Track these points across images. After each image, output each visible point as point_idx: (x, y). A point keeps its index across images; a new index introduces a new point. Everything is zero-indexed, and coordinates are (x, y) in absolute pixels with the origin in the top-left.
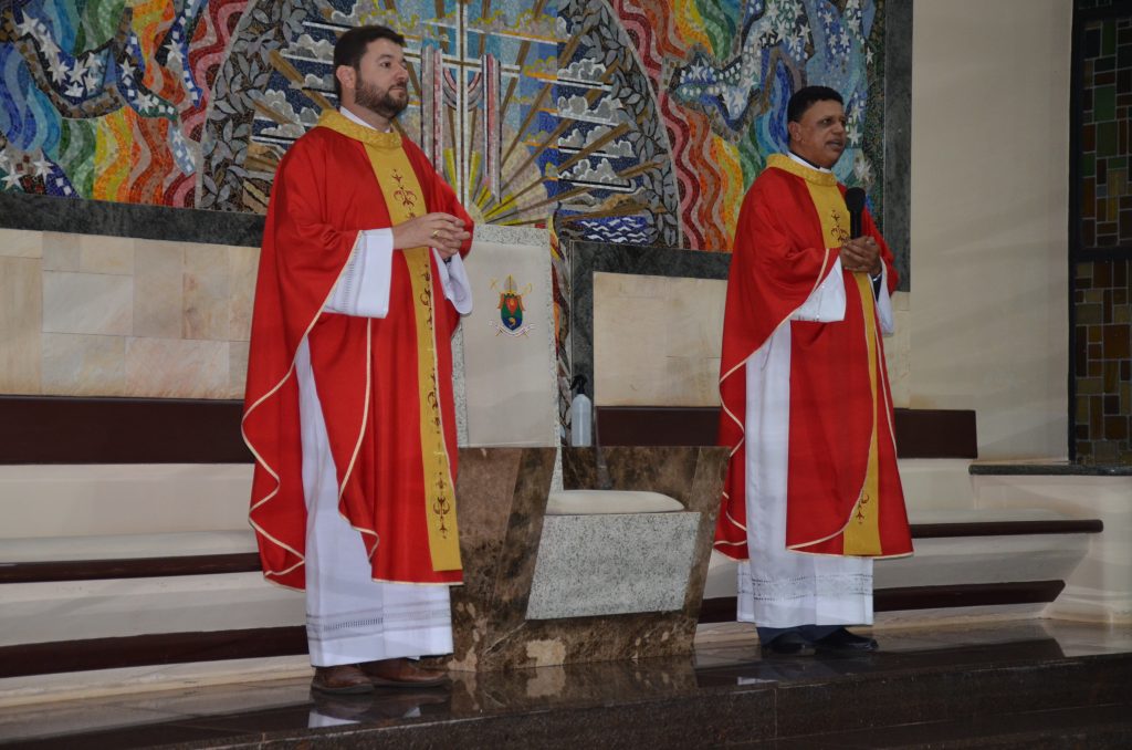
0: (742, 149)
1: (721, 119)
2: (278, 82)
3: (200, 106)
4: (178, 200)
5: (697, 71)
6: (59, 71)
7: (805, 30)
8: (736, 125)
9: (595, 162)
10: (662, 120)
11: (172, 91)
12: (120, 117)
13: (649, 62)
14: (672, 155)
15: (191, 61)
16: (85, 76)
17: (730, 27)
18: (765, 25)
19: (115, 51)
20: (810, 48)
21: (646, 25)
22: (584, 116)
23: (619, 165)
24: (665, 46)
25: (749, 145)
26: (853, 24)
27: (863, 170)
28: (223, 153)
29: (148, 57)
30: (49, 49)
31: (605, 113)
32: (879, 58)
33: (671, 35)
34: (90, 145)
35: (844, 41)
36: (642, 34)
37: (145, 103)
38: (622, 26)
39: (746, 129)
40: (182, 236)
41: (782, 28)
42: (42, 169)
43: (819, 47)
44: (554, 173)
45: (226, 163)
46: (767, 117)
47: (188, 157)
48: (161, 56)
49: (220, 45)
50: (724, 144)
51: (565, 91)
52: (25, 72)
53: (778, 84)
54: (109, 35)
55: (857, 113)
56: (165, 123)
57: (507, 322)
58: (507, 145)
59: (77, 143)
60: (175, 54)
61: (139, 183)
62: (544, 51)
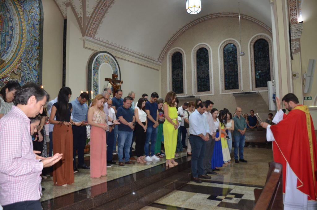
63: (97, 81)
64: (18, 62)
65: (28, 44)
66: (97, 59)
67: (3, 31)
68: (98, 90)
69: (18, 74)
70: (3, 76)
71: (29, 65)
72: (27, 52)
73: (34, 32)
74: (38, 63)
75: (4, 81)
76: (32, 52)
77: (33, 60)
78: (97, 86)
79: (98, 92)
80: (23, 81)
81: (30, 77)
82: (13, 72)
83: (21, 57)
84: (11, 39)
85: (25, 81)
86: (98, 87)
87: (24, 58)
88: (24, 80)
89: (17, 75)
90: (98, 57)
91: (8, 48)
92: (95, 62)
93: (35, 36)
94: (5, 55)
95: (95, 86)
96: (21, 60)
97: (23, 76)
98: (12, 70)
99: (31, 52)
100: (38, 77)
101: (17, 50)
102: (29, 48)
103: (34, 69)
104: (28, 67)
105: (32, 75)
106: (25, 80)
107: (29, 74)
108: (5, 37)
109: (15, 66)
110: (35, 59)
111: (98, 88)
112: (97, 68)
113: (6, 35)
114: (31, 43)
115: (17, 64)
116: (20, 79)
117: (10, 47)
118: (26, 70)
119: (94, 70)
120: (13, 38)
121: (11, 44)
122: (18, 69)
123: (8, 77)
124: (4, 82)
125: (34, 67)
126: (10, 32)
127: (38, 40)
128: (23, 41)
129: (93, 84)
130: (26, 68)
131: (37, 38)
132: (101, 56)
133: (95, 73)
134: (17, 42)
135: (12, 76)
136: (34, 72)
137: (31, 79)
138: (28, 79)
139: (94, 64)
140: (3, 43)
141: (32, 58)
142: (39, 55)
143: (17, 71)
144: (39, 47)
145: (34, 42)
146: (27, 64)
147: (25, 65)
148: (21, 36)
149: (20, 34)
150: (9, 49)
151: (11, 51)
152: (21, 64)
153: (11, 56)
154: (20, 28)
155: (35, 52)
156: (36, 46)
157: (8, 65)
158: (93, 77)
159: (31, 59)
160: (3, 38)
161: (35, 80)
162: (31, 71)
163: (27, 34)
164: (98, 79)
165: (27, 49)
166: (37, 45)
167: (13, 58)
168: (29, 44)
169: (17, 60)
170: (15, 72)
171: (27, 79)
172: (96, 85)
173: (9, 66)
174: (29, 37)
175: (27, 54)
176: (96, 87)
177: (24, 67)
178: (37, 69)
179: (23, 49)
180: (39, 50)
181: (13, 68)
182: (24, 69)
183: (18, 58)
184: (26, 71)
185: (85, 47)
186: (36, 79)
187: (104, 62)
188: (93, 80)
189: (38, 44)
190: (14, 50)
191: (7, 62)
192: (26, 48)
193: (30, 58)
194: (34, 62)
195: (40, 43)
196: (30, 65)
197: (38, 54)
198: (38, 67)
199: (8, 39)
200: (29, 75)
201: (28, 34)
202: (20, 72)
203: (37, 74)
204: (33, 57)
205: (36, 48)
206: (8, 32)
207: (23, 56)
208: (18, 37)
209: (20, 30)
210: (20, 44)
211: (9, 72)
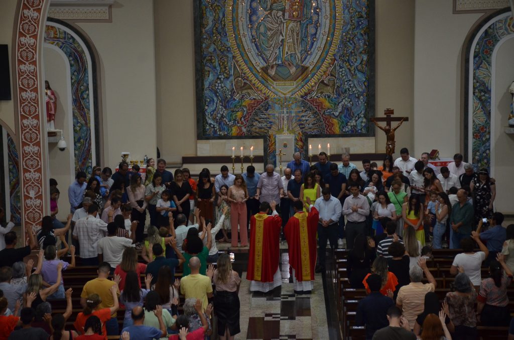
0: (338, 120)
1: (333, 116)
2: (257, 120)
3: (246, 124)
4: (243, 135)
5: (328, 111)
6: (228, 123)
7: (351, 103)
8: (337, 117)
9: (309, 124)
10: (322, 118)
11: (242, 123)
12: (235, 127)
13: (319, 110)
14: (324, 122)
15: (245, 120)
16: (231, 123)
17: (335, 104)
18: (343, 103)
19: (235, 120)
20: (353, 105)
21: (318, 106)
22: (307, 119)
23: (313, 124)
24: (322, 108)
25: (339, 119)
26: (362, 100)
27: (364, 120)
28: (249, 129)
29: (239, 120)
30: (227, 121)
31: (311, 118)
32: (368, 104)
33: (323, 107)
34: (232, 130)
35: (360, 103)
36: (317, 107)
37: (239, 125)
38: (314, 107)
39: (339, 117)
40: (243, 139)
41: (346, 103)
42: (226, 133)
43: (355, 105)
44: (301, 126)
45: (250, 130)
46: (343, 116)
47: (244, 130)
48: (241, 120)
49: (249, 117)
50: (334, 120)
51: (304, 116)
52: (224, 124)
53: (345, 110)
54: (234, 118)
55: (363, 112)
56: (241, 127)
57: (284, 147)
58: (293, 124)
59: (230, 130)
60: (243, 119)
61: (238, 134)
62: (300, 112)
63: (486, 80)
64: (330, 64)
65: (345, 28)
66: (486, 32)
67: (304, 19)
68: (490, 98)
69: (331, 84)
70: (307, 91)
71: (350, 65)
72: (344, 43)
73: (357, 4)
74: (365, 58)
75: (308, 98)
76: (354, 43)
77: (356, 55)
78: (487, 91)
79: (490, 102)
80: (339, 95)
81: (352, 85)
82: (322, 82)
83: (334, 55)
84: (317, 29)
85: (343, 94)
86: (490, 91)
87: (339, 55)
88: (340, 92)
89: (328, 86)
90: (490, 27)
91: (312, 44)
92: (481, 39)
93: (359, 10)
94: (308, 57)
95: (481, 91)
96: (335, 59)
97: (338, 87)
98: (319, 80)
99: (351, 42)
100: (366, 84)
101: (328, 45)
102: (349, 36)
103: (358, 70)
104: (348, 68)
105: (356, 82)
106: (342, 92)
107: (350, 80)
108: (307, 27)
109: (325, 72)
110: (361, 53)
111: (490, 94)
112: (487, 52)
113: (307, 25)
114: (351, 25)
115: (327, 68)
116: (333, 92)
117: (315, 43)
118: (343, 75)
119: (477, 59)
120: (320, 25)
121: (317, 36)
122: (330, 77)
123: (313, 91)
124: (308, 101)
125: (359, 67)
126: (315, 18)
127: (365, 16)
128: (337, 26)
129: (474, 88)
130: (343, 72)
131: (363, 14)
132: (500, 21)
133: (481, 64)
134: (327, 30)
135: (321, 89)
136: (359, 75)
137: (354, 90)
138: (349, 89)
139: (478, 44)
140: (304, 39)
141: (354, 52)
142: (367, 43)
143: (329, 80)
144: (367, 28)
145: (358, 22)
146: (346, 65)
147: (341, 68)
148: (334, 18)
149: (331, 15)
150: (314, 46)
151: (316, 49)
152: (335, 67)
153: (317, 57)
154: (330, 6)
155: (359, 40)
156: (362, 28)
157: (313, 72)
158: (474, 74)
159: (353, 54)
160: (304, 31)
161: (361, 90)
162: (353, 75)
163: (344, 12)
164: (490, 77)
165: (345, 38)
166: (364, 26)
167: (322, 59)
168: (348, 28)
169: (328, 60)
170: (325, 82)
171: (346, 91)
172: (482, 88)
173: (315, 74)
174: (347, 16)
175: (345, 47)
176: (483, 94)
177: (341, 70)
178: (365, 68)
179: (337, 41)
180: (368, 34)
181: (322, 76)
182: (340, 73)
183: (328, 58)
184: (344, 77)
185: (455, 11)
186: (364, 87)
187: (509, 34)
188: (474, 78)
189: (364, 22)
190: (322, 47)
191: (311, 68)
192: (342, 37)
193: (351, 53)
194: (358, 57)
195: (368, 21)
196: (352, 64)
197: (365, 42)
198: (366, 66)
199: (312, 30)
200: (350, 83)
201: (346, 11)
202: (334, 80)
203: (364, 79)
204: (355, 50)
205: (362, 32)
206: (311, 18)
207: (338, 52)
208: (328, 21)
209: (331, 10)
210: (331, 33)
211: (316, 83)
